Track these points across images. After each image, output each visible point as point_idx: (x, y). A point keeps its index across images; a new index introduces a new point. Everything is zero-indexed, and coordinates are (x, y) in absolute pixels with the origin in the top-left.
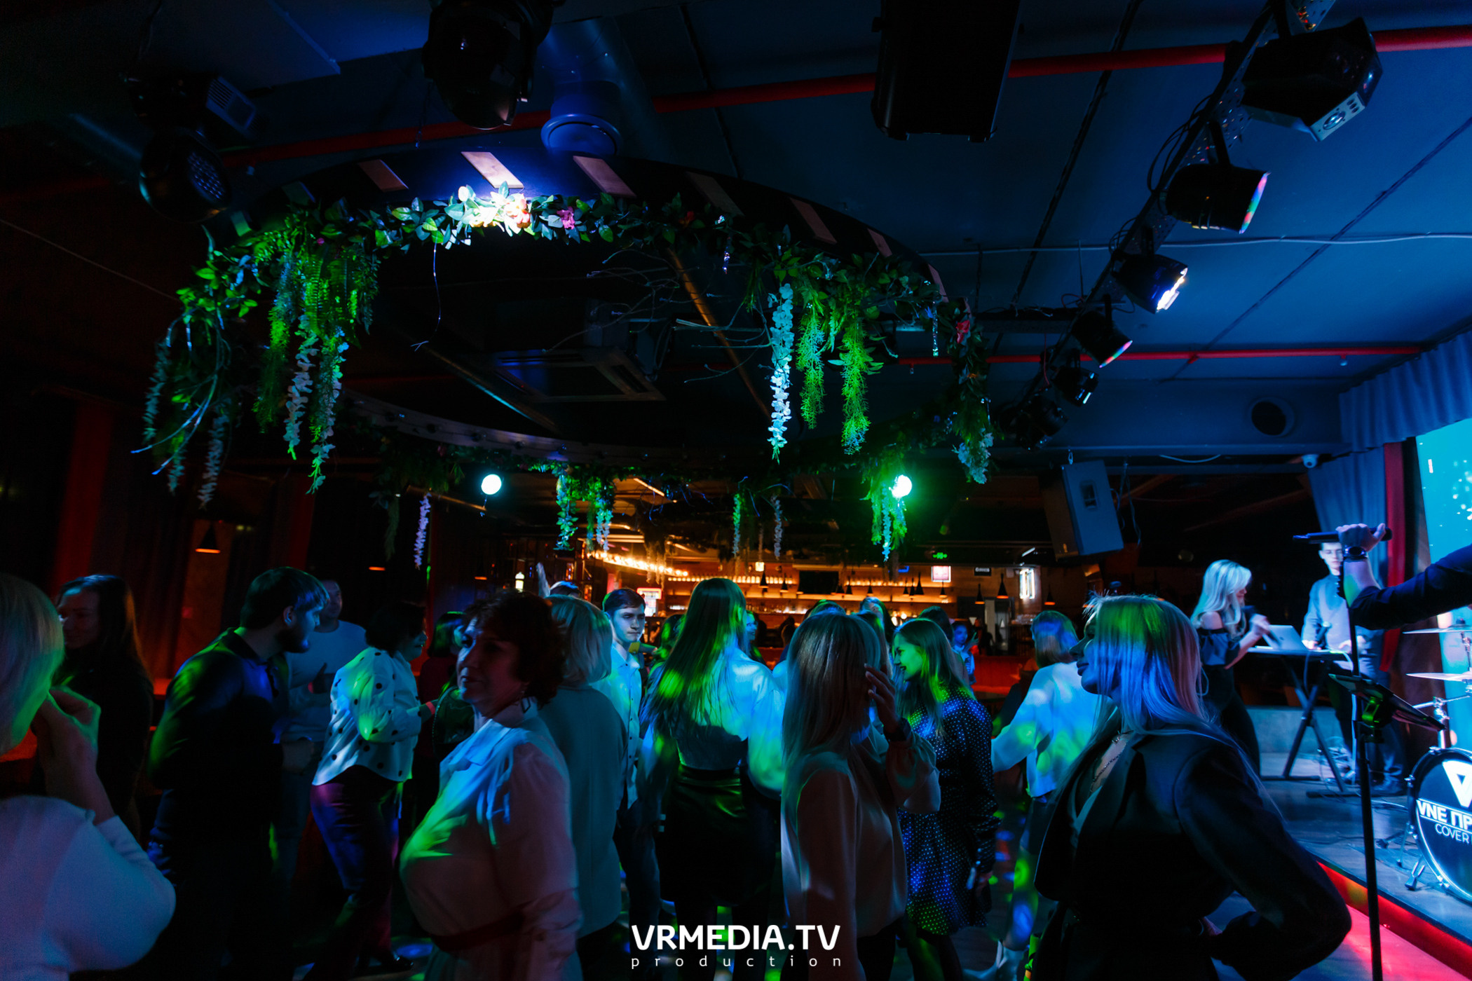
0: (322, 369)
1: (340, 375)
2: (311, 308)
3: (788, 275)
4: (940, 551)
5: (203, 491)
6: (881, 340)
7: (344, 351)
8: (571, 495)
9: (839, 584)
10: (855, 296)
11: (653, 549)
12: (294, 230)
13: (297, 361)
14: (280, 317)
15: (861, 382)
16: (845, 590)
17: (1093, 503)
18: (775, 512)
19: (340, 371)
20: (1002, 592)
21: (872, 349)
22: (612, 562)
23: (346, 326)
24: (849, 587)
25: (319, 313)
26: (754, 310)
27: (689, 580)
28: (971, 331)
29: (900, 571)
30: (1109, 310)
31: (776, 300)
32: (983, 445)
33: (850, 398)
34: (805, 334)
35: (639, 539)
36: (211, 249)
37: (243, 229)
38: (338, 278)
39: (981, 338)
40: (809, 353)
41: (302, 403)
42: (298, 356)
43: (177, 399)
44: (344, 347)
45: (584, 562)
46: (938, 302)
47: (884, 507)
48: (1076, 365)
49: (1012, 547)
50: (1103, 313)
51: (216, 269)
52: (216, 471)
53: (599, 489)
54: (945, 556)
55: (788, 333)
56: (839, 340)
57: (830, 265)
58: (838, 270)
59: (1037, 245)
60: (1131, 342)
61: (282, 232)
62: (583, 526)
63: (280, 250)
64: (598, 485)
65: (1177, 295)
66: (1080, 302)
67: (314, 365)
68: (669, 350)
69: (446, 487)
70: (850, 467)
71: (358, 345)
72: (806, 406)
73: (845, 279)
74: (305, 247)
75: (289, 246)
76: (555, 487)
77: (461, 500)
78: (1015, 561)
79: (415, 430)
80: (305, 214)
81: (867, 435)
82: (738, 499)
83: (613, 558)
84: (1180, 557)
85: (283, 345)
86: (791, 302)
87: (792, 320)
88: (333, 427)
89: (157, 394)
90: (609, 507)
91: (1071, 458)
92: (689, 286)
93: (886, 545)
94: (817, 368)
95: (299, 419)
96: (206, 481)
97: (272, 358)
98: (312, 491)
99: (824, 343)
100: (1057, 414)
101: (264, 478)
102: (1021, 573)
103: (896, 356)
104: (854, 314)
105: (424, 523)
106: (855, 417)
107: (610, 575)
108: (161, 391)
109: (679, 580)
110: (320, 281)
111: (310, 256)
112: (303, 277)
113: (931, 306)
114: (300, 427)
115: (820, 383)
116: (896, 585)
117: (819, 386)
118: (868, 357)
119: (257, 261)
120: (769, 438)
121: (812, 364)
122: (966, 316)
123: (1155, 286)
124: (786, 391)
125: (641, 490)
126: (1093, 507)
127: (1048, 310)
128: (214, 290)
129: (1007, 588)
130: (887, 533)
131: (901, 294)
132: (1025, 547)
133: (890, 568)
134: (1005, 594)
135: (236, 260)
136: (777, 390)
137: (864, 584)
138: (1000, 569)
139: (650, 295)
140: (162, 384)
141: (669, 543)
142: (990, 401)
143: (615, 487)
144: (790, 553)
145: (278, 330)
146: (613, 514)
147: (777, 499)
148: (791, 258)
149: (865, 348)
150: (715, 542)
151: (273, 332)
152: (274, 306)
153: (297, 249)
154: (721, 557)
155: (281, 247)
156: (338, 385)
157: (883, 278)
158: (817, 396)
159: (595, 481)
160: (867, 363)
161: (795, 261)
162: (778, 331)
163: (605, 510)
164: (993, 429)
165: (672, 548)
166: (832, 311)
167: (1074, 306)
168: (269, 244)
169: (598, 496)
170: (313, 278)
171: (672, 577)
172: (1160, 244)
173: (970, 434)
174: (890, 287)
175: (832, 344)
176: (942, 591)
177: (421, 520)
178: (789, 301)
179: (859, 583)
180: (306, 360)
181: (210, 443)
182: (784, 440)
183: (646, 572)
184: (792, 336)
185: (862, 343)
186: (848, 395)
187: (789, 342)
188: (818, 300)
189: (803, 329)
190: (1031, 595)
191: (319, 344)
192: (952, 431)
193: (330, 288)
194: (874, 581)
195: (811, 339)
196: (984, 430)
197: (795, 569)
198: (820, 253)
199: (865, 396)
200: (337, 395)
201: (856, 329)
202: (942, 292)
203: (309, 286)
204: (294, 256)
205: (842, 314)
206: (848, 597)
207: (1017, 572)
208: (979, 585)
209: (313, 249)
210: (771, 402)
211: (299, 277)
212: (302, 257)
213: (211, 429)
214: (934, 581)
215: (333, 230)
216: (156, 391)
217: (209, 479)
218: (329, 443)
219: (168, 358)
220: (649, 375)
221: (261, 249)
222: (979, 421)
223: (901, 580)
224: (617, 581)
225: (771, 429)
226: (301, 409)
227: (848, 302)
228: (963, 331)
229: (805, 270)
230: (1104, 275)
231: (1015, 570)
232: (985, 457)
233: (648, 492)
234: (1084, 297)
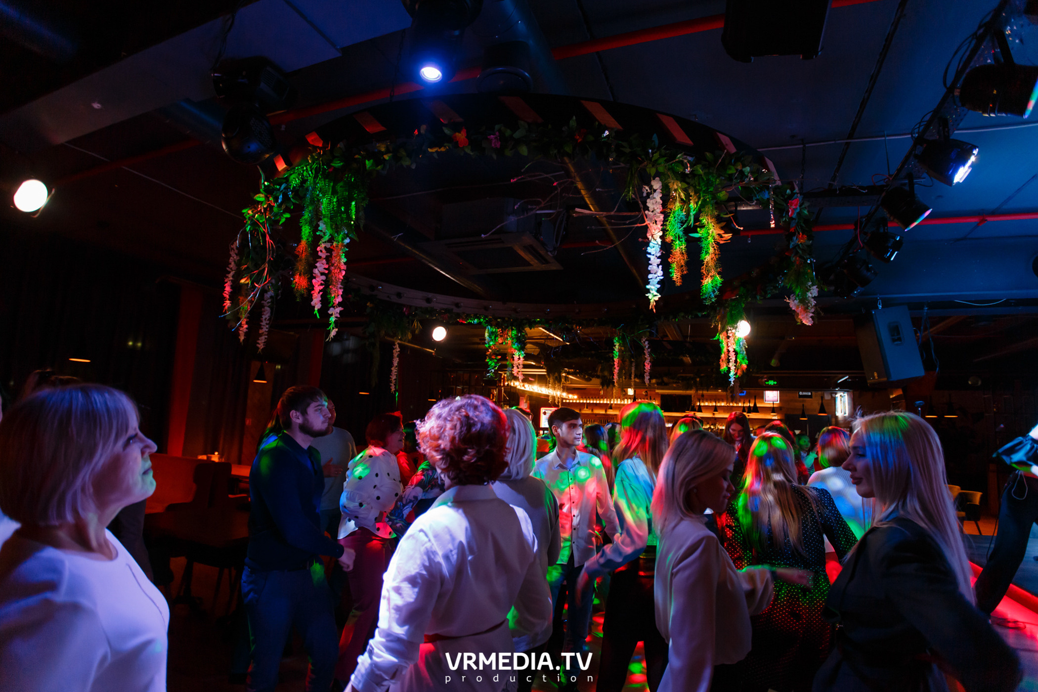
0: (334, 256)
1: (345, 260)
2: (326, 215)
3: (657, 171)
4: (771, 380)
5: (259, 342)
6: (729, 217)
7: (347, 243)
8: (495, 340)
9: (693, 405)
10: (709, 184)
11: (553, 379)
12: (314, 164)
13: (318, 252)
14: (307, 223)
15: (715, 249)
16: (697, 409)
17: (899, 339)
18: (644, 350)
19: (345, 257)
20: (822, 410)
21: (723, 224)
22: (523, 388)
23: (349, 226)
24: (700, 406)
25: (331, 218)
26: (633, 199)
27: (578, 401)
28: (800, 206)
29: (740, 394)
30: (912, 185)
31: (649, 191)
32: (810, 295)
33: (707, 262)
34: (671, 214)
35: (543, 372)
36: (263, 181)
37: (281, 166)
38: (343, 194)
39: (808, 211)
40: (675, 229)
41: (322, 280)
42: (318, 249)
43: (243, 281)
44: (347, 241)
45: (503, 388)
46: (774, 185)
47: (729, 345)
48: (884, 230)
49: (830, 375)
50: (907, 188)
51: (266, 194)
52: (267, 328)
53: (515, 335)
54: (775, 383)
55: (658, 215)
56: (697, 218)
57: (689, 162)
58: (695, 165)
59: (850, 136)
60: (931, 209)
61: (306, 167)
62: (504, 363)
63: (306, 178)
64: (515, 332)
65: (970, 170)
66: (887, 180)
67: (329, 254)
68: (564, 233)
69: (410, 336)
70: (702, 315)
71: (356, 238)
72: (673, 269)
73: (701, 172)
74: (321, 175)
75: (311, 175)
76: (484, 335)
77: (418, 345)
78: (832, 386)
79: (388, 297)
80: (320, 152)
81: (720, 289)
82: (617, 341)
83: (523, 386)
84: (970, 383)
85: (309, 241)
86: (661, 191)
87: (662, 204)
88: (342, 296)
89: (231, 278)
90: (522, 348)
91: (880, 304)
92: (580, 185)
93: (732, 374)
94: (681, 240)
95: (320, 291)
96: (261, 335)
97: (302, 251)
98: (330, 339)
99: (686, 221)
100: (868, 270)
101: (292, 333)
102: (836, 396)
103: (742, 228)
104: (708, 198)
105: (396, 362)
106: (711, 276)
107: (521, 397)
108: (233, 276)
109: (571, 401)
110: (331, 197)
111: (324, 181)
112: (321, 195)
113: (768, 188)
114: (322, 296)
115: (683, 251)
116: (735, 405)
117: (683, 253)
118: (720, 230)
119: (292, 186)
120: (647, 294)
121: (677, 237)
122: (796, 195)
123: (952, 164)
124: (658, 258)
125: (545, 336)
126: (899, 342)
127: (864, 188)
128: (264, 208)
129: (826, 408)
130: (732, 365)
131: (744, 181)
132: (841, 375)
133: (732, 392)
134: (825, 412)
135: (278, 187)
136: (652, 258)
137: (710, 404)
138: (820, 393)
139: (556, 192)
140: (234, 272)
141: (564, 374)
142: (815, 261)
143: (526, 334)
144: (654, 381)
145: (306, 231)
146: (525, 353)
147: (646, 340)
148: (659, 158)
149: (717, 223)
150: (599, 373)
151: (303, 233)
152: (303, 216)
153: (316, 177)
154: (602, 384)
155: (306, 176)
156: (344, 267)
157: (730, 169)
158: (682, 261)
159: (512, 330)
160: (719, 235)
161: (662, 160)
162: (652, 213)
163: (519, 351)
164: (817, 283)
165: (566, 378)
166: (691, 196)
167: (882, 183)
168: (299, 174)
169: (515, 340)
170: (327, 195)
171: (566, 399)
172: (954, 131)
173: (799, 287)
174: (736, 175)
175: (692, 221)
176: (773, 410)
177: (394, 359)
178: (659, 191)
179: (706, 404)
180: (324, 251)
181: (263, 309)
182: (658, 294)
183: (548, 396)
184: (662, 217)
185: (715, 220)
186: (705, 259)
187: (660, 221)
188: (681, 188)
189: (670, 211)
190: (845, 413)
191: (331, 240)
192: (783, 286)
193: (338, 201)
194: (719, 402)
195: (676, 218)
196: (810, 283)
197: (658, 393)
198: (681, 153)
199: (718, 260)
200: (344, 273)
201: (709, 208)
202: (776, 177)
203: (325, 201)
204: (314, 182)
205: (699, 198)
206: (699, 415)
207: (834, 395)
208: (803, 405)
209: (326, 176)
210: (648, 267)
211: (318, 195)
212: (320, 182)
213: (263, 300)
214: (766, 402)
215: (339, 162)
216: (230, 276)
217: (263, 333)
218: (339, 306)
219: (236, 254)
220: (550, 252)
221: (294, 178)
222: (806, 277)
223: (740, 401)
224: (526, 402)
225: (648, 287)
226: (321, 284)
227: (704, 189)
228: (793, 207)
229: (670, 166)
230: (907, 158)
231: (831, 394)
232: (811, 305)
233: (550, 337)
234: (890, 176)
